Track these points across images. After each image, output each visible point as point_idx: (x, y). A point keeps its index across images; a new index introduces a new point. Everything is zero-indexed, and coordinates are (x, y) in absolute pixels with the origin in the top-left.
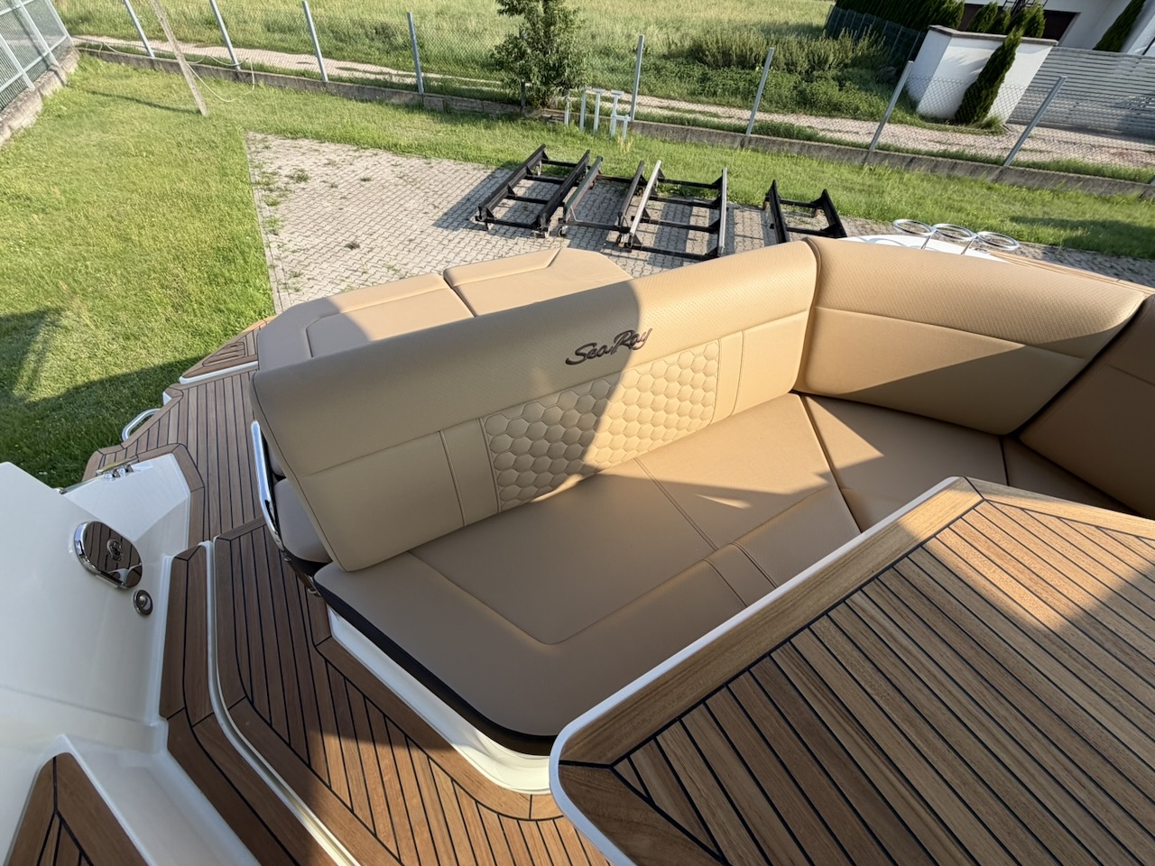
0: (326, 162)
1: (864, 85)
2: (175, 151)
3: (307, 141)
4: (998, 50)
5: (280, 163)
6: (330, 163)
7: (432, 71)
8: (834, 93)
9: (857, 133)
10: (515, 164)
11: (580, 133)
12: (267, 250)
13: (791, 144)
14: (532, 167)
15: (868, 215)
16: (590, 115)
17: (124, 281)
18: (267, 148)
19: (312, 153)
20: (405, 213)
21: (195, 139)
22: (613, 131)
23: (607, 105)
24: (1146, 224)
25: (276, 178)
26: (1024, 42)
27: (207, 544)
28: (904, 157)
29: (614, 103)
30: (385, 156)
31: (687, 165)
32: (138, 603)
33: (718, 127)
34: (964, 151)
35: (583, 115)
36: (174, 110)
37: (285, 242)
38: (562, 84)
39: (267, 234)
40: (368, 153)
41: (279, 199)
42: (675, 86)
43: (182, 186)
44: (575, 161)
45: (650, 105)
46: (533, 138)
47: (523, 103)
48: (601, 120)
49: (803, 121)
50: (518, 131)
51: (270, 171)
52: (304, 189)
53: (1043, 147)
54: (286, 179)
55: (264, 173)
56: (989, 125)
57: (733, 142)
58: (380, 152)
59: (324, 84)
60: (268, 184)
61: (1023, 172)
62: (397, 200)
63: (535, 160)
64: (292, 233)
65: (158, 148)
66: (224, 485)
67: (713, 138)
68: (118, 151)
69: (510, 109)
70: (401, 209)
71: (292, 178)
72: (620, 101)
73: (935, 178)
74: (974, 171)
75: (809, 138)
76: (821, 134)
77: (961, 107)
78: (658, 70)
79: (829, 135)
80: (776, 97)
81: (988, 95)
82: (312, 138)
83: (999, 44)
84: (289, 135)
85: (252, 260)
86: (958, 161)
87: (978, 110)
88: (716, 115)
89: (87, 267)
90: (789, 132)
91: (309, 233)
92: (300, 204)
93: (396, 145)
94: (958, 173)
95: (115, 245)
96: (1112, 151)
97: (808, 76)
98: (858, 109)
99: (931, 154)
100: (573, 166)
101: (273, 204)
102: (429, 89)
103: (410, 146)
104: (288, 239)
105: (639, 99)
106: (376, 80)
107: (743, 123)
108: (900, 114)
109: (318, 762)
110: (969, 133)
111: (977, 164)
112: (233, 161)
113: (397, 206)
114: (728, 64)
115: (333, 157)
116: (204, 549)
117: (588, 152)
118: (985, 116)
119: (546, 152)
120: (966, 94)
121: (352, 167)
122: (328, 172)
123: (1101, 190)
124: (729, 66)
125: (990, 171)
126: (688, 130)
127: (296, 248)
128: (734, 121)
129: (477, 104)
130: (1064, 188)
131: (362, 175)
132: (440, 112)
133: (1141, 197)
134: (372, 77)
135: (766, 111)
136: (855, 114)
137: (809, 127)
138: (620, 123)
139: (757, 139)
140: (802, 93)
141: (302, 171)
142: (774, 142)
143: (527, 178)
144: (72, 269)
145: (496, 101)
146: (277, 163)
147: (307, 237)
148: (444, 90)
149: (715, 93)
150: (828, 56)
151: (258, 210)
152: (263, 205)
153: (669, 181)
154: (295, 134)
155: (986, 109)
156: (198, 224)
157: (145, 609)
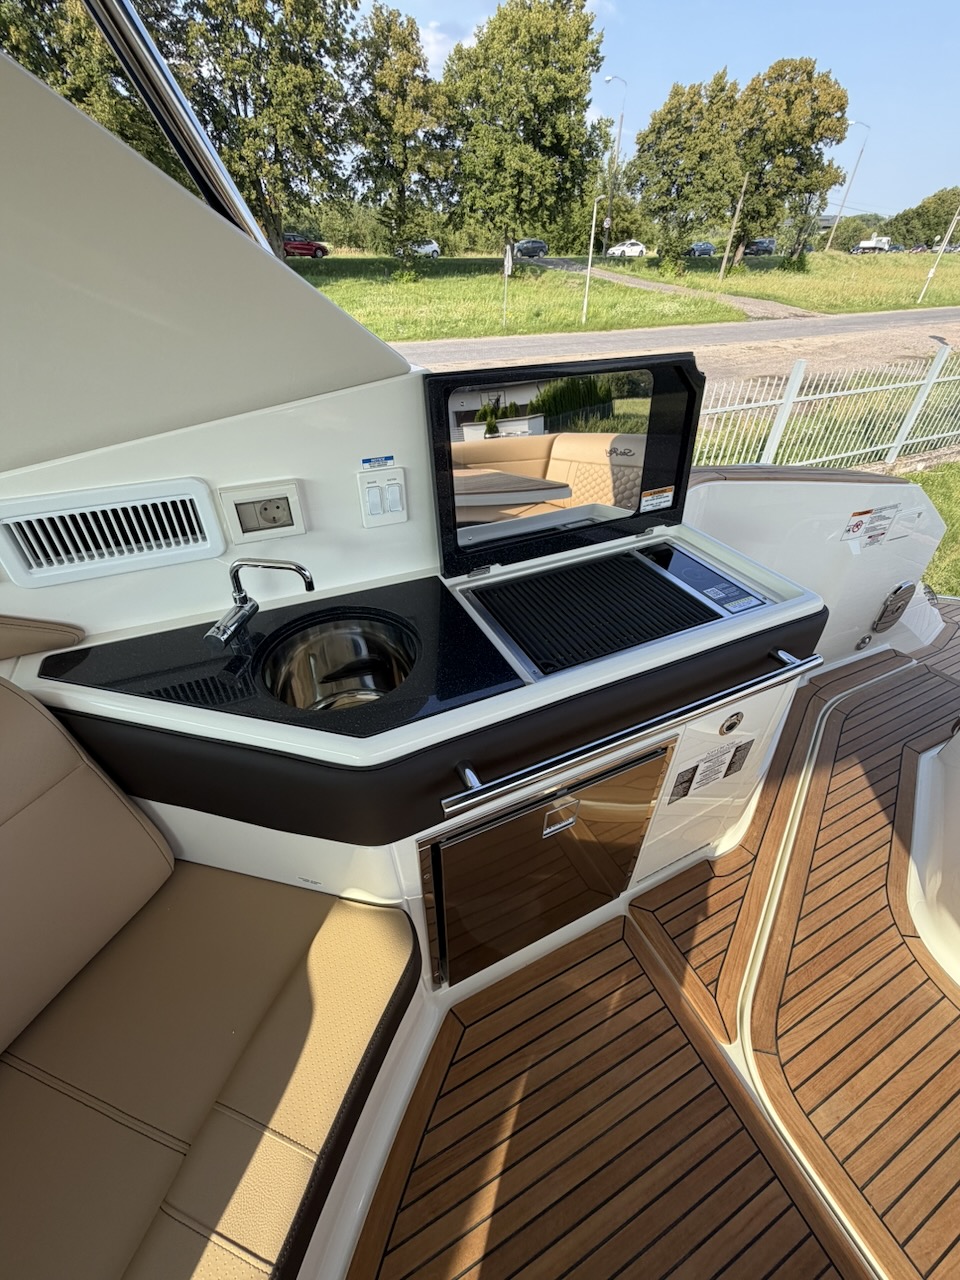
27: (915, 662)
109: (840, 766)
116: (912, 661)
157: (860, 646)
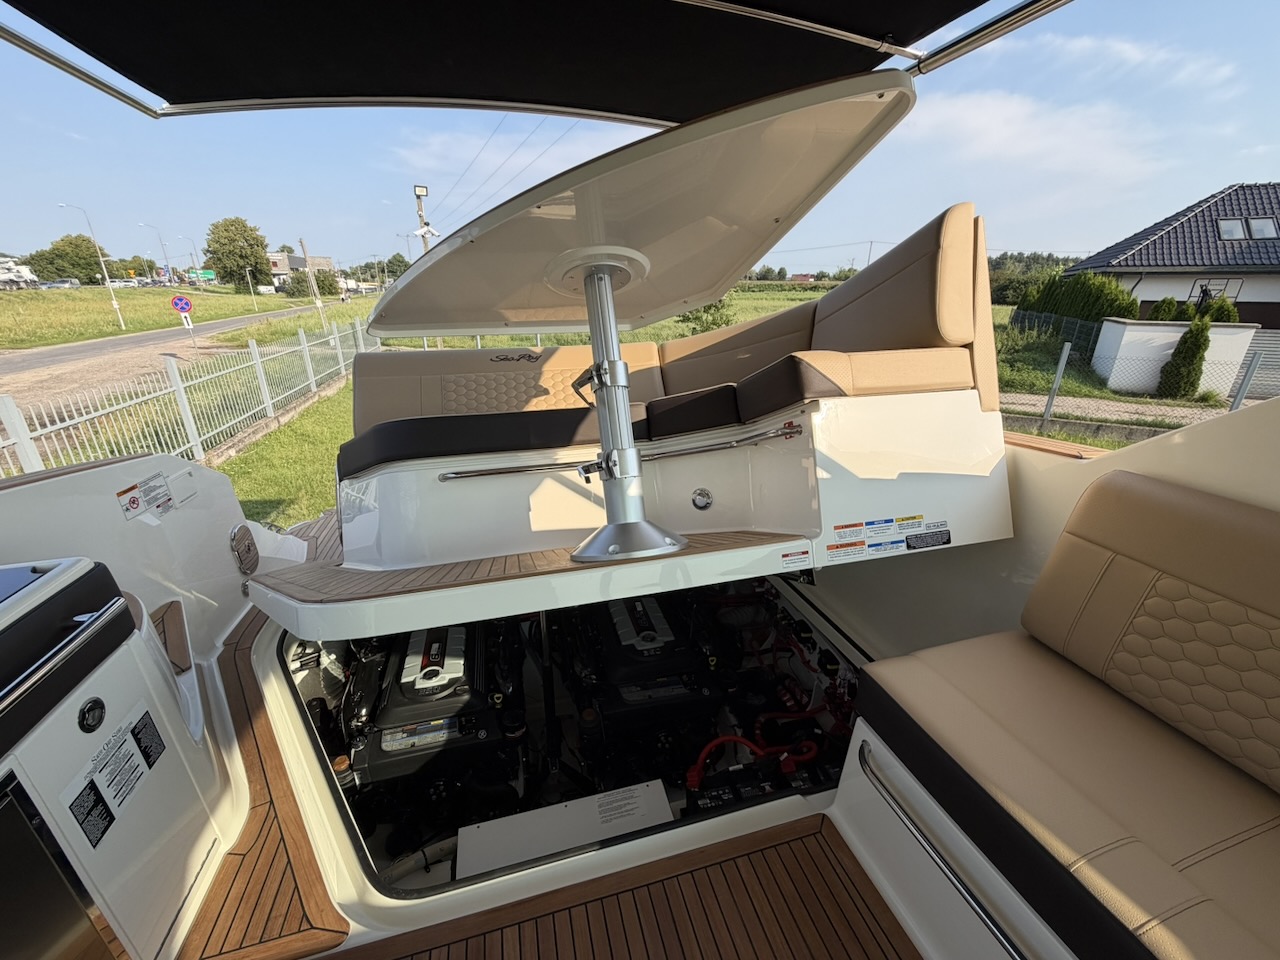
1: (1038, 365)
4: (1186, 334)
26: (1213, 326)
28: (1088, 425)
32: (244, 586)
56: (1205, 399)
77: (1160, 382)
81: (1189, 372)
83: (1186, 329)
87: (1184, 385)
98: (1033, 385)
99: (1123, 423)
108: (1084, 390)
110: (1178, 406)
118: (1194, 391)
120: (1162, 372)
136: (1032, 389)
155: (1194, 385)
157: (245, 592)
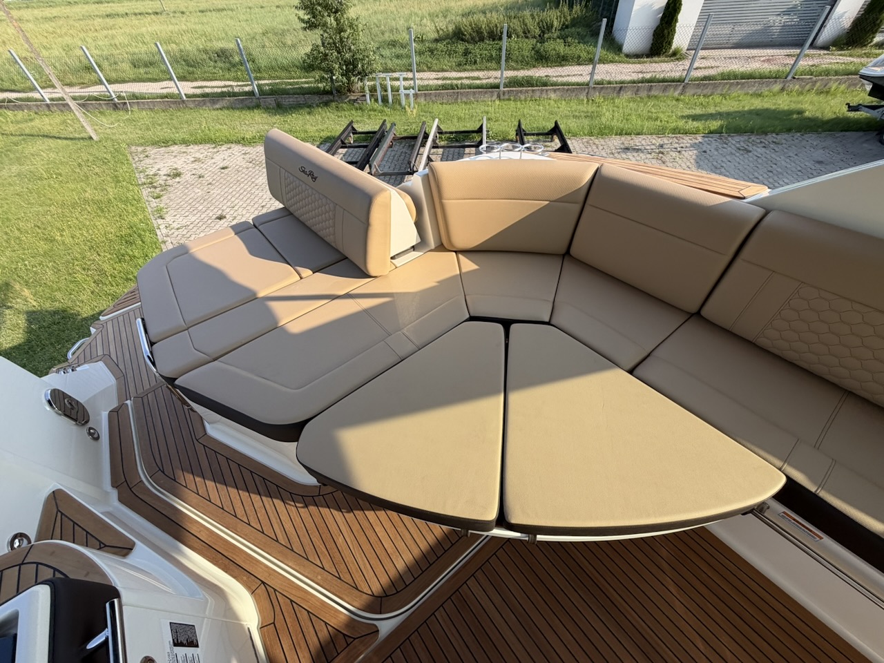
0: (193, 159)
1: (582, 39)
2: (78, 170)
3: (176, 146)
5: (158, 167)
6: (197, 160)
7: (264, 79)
8: (561, 48)
9: (581, 75)
10: (334, 138)
11: (380, 108)
12: (158, 231)
13: (533, 91)
14: (345, 138)
15: (591, 134)
16: (385, 93)
17: (55, 270)
18: (147, 156)
19: (181, 155)
20: (257, 187)
21: (91, 158)
22: (404, 102)
23: (396, 83)
24: (786, 108)
25: (157, 178)
27: (128, 402)
28: (615, 88)
29: (401, 81)
30: (236, 148)
31: (459, 119)
32: (90, 434)
33: (478, 87)
34: (655, 76)
35: (379, 94)
36: (71, 139)
37: (170, 223)
38: (359, 73)
39: (156, 219)
40: (223, 148)
41: (162, 193)
42: (446, 62)
43: (87, 195)
44: (376, 128)
45: (429, 78)
46: (345, 117)
47: (334, 92)
48: (393, 96)
49: (540, 72)
50: (333, 113)
51: (151, 173)
52: (179, 182)
53: (713, 63)
54: (165, 177)
55: (147, 175)
56: (674, 54)
57: (492, 97)
58: (233, 145)
59: (183, 101)
60: (152, 183)
61: (698, 85)
62: (249, 179)
63: (346, 133)
64: (174, 216)
65: (64, 170)
66: (136, 372)
67: (477, 95)
68: (35, 177)
69: (326, 98)
70: (253, 185)
71: (169, 175)
72: (405, 79)
73: (639, 99)
74: (665, 89)
75: (545, 84)
76: (555, 79)
77: (652, 44)
78: (431, 51)
79: (560, 80)
80: (520, 58)
81: (669, 33)
82: (180, 143)
84: (163, 144)
85: (147, 239)
86: (652, 84)
87: (664, 44)
88: (478, 78)
89: (26, 265)
90: (529, 82)
91: (187, 214)
92: (178, 194)
93: (243, 139)
94: (653, 93)
95: (43, 246)
96: (762, 59)
97: (542, 40)
98: (579, 57)
99: (634, 82)
100: (374, 133)
101: (158, 197)
102: (262, 92)
103: (254, 138)
104: (172, 220)
105: (418, 75)
106: (222, 92)
107: (497, 81)
108: (611, 56)
110: (661, 62)
111: (666, 84)
112: (122, 170)
113: (250, 183)
114: (482, 39)
115: (198, 155)
116: (127, 405)
117: (385, 121)
118: (670, 48)
119: (354, 126)
120: (654, 35)
121: (213, 161)
122: (196, 167)
123: (755, 89)
124: (483, 41)
125: (676, 88)
126: (458, 93)
127: (179, 226)
128: (491, 81)
129: (301, 99)
130: (729, 92)
131: (221, 165)
132: (273, 109)
133: (783, 89)
134: (219, 90)
135: (515, 69)
136: (579, 61)
137: (546, 76)
138: (407, 96)
139: (509, 92)
140: (537, 52)
141: (176, 169)
142: (521, 92)
143: (342, 147)
144: (15, 269)
145: (314, 93)
146: (157, 167)
147: (186, 217)
148: (274, 92)
149: (475, 62)
150: (553, 22)
151: (147, 203)
152: (151, 199)
153: (446, 133)
154: (166, 143)
155: (670, 43)
156: (103, 221)
157: (95, 437)
